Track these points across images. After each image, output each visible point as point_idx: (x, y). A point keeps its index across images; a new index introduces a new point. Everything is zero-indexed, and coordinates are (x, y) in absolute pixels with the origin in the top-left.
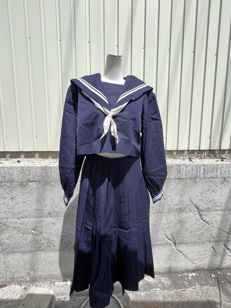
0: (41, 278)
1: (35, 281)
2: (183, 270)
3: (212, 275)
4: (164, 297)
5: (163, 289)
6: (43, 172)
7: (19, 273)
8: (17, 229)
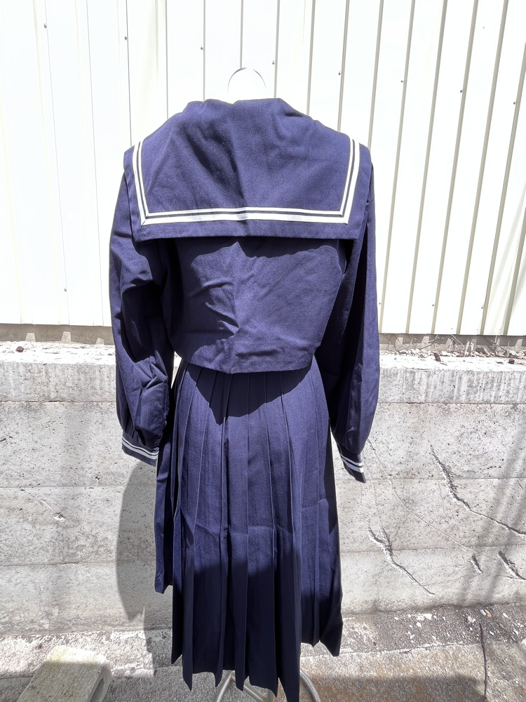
0: (77, 624)
1: (63, 629)
2: (405, 606)
3: (469, 618)
4: (361, 667)
5: (360, 649)
6: (82, 378)
7: (26, 613)
8: (18, 512)
